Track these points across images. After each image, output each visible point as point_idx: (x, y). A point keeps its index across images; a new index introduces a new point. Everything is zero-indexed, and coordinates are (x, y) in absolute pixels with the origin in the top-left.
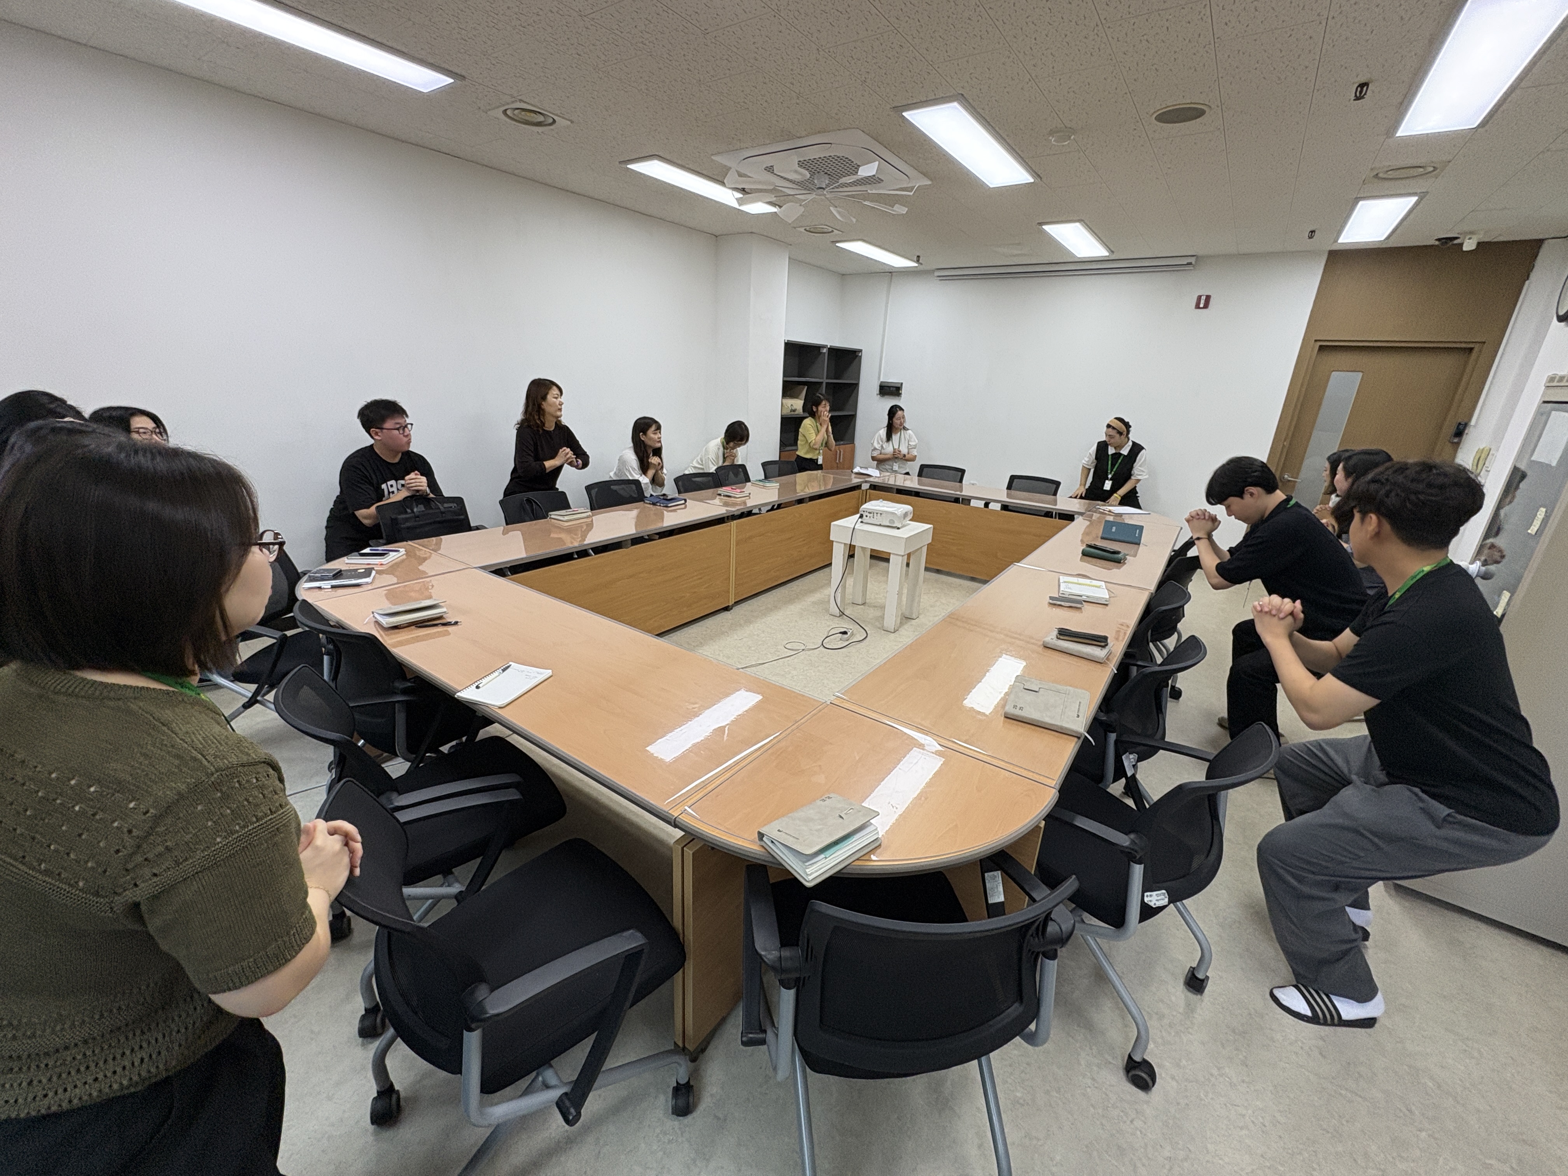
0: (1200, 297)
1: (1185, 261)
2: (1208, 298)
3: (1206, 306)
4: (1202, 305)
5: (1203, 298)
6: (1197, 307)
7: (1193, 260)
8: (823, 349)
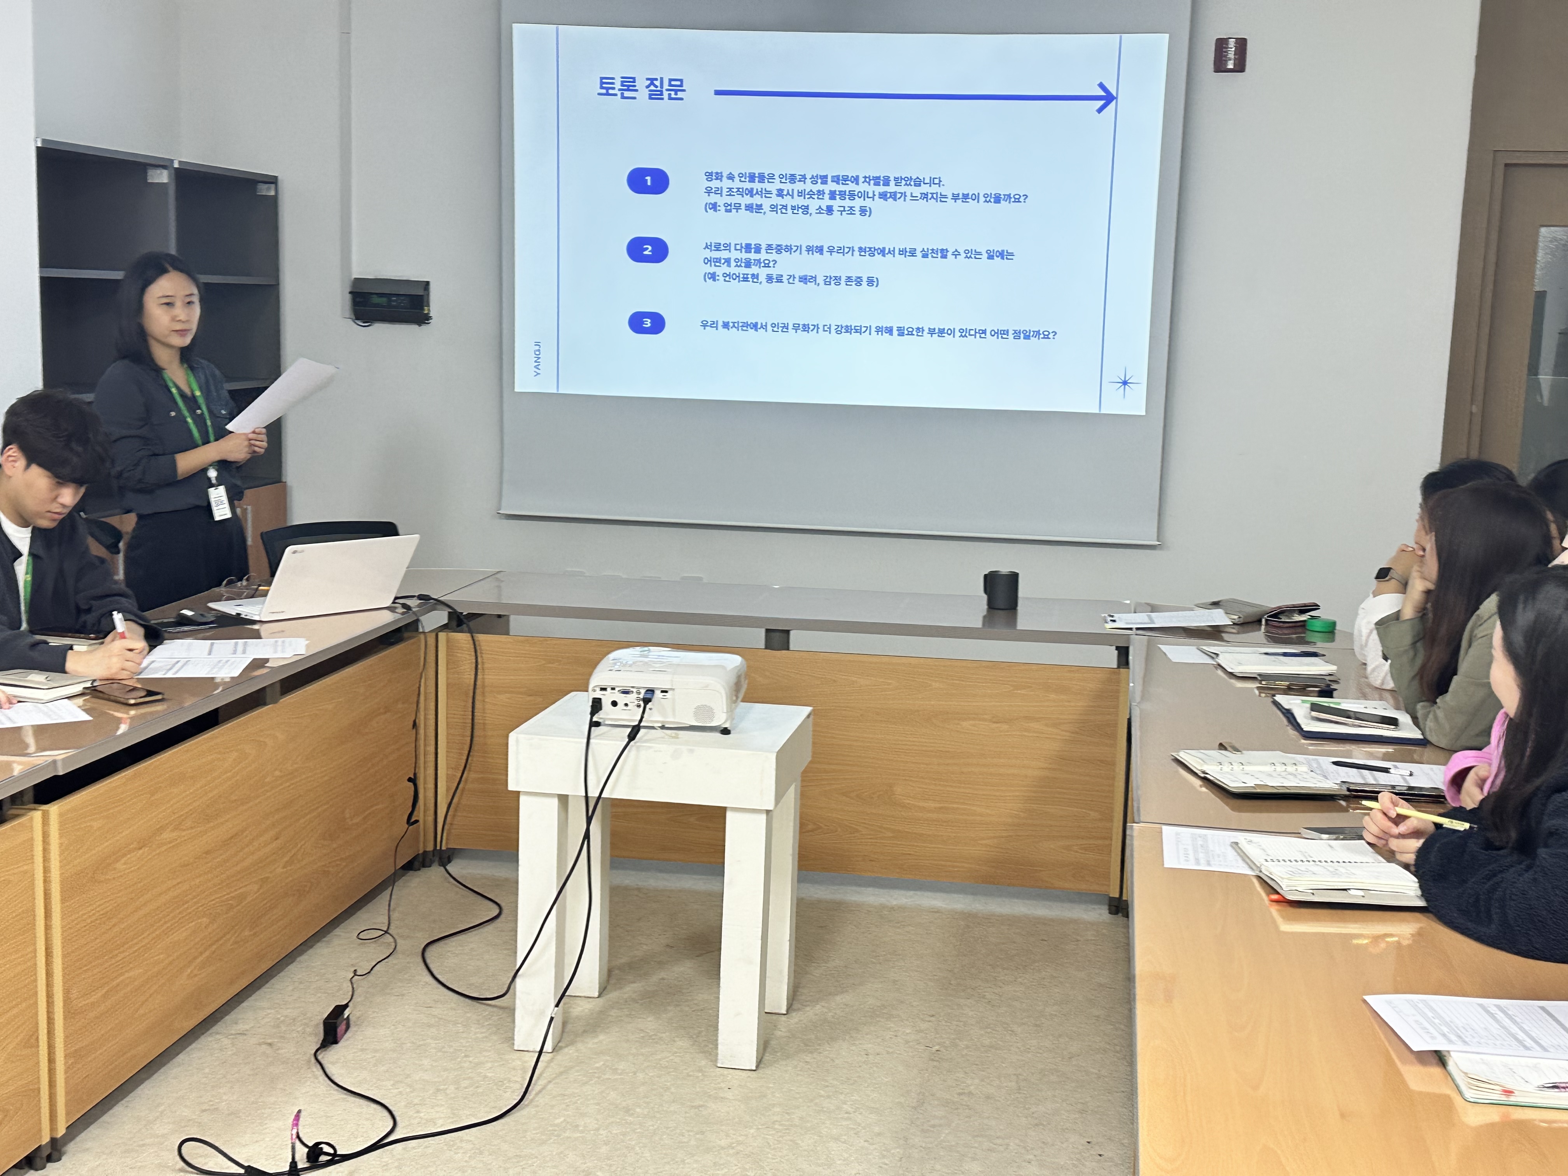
0: (1221, 45)
2: (1242, 44)
3: (1240, 67)
4: (1230, 65)
5: (1231, 45)
6: (1220, 67)
8: (158, 171)
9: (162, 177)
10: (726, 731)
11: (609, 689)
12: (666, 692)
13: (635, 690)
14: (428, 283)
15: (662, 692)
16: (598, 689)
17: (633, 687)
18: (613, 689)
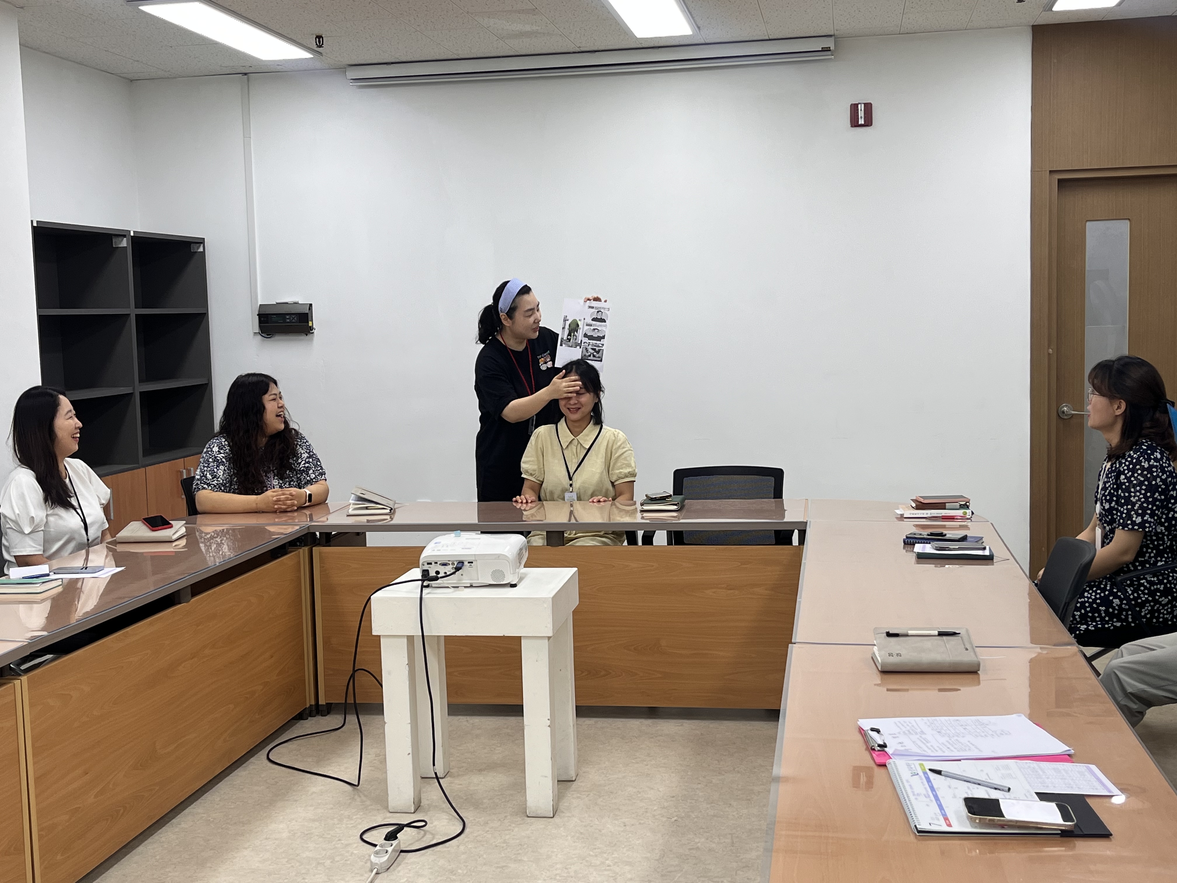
0: (854, 108)
1: (816, 45)
2: (868, 107)
3: (868, 123)
4: (861, 121)
5: (861, 108)
6: (855, 123)
7: (830, 43)
8: (120, 239)
9: (124, 243)
10: (513, 586)
11: (433, 564)
12: (472, 562)
15: (469, 562)
17: (449, 560)
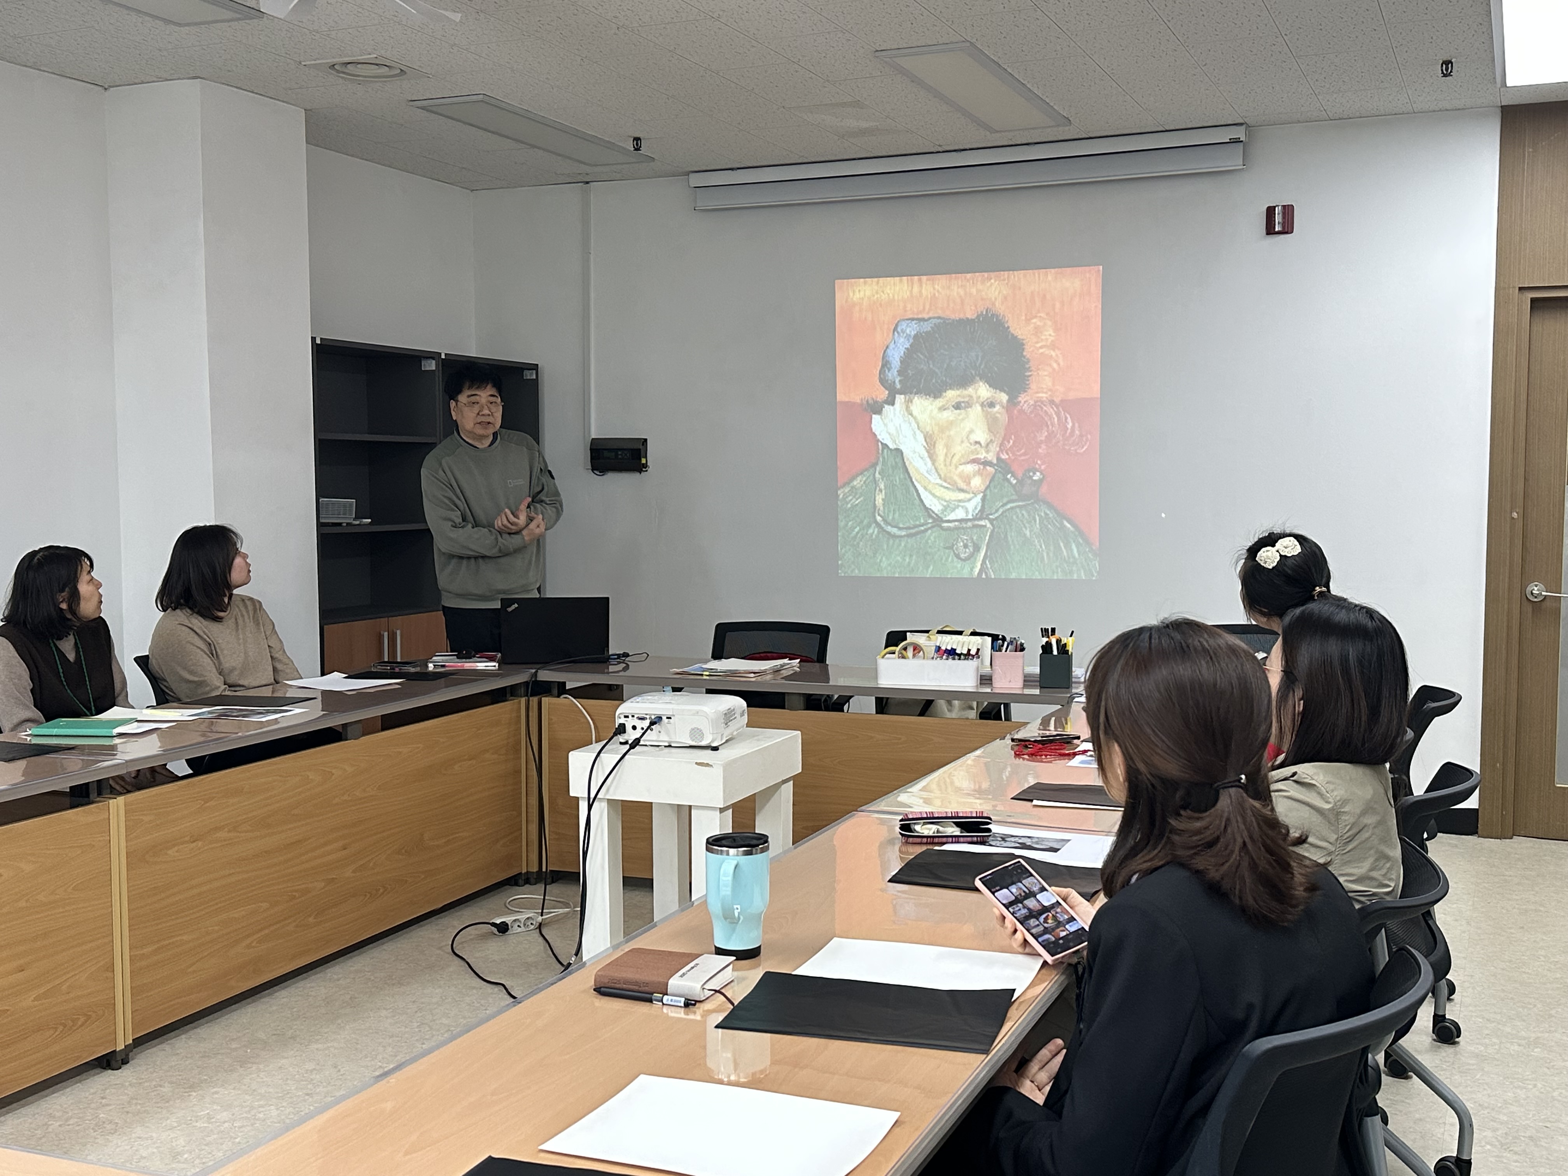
0: (1270, 211)
1: (1224, 135)
2: (1288, 211)
3: (1288, 229)
4: (1278, 228)
5: (1278, 212)
6: (1270, 231)
7: (1240, 133)
8: (429, 361)
9: (430, 366)
10: (715, 749)
11: (630, 716)
12: (670, 718)
13: (648, 717)
14: (646, 440)
15: (667, 718)
16: (622, 716)
17: (646, 714)
18: (633, 716)
